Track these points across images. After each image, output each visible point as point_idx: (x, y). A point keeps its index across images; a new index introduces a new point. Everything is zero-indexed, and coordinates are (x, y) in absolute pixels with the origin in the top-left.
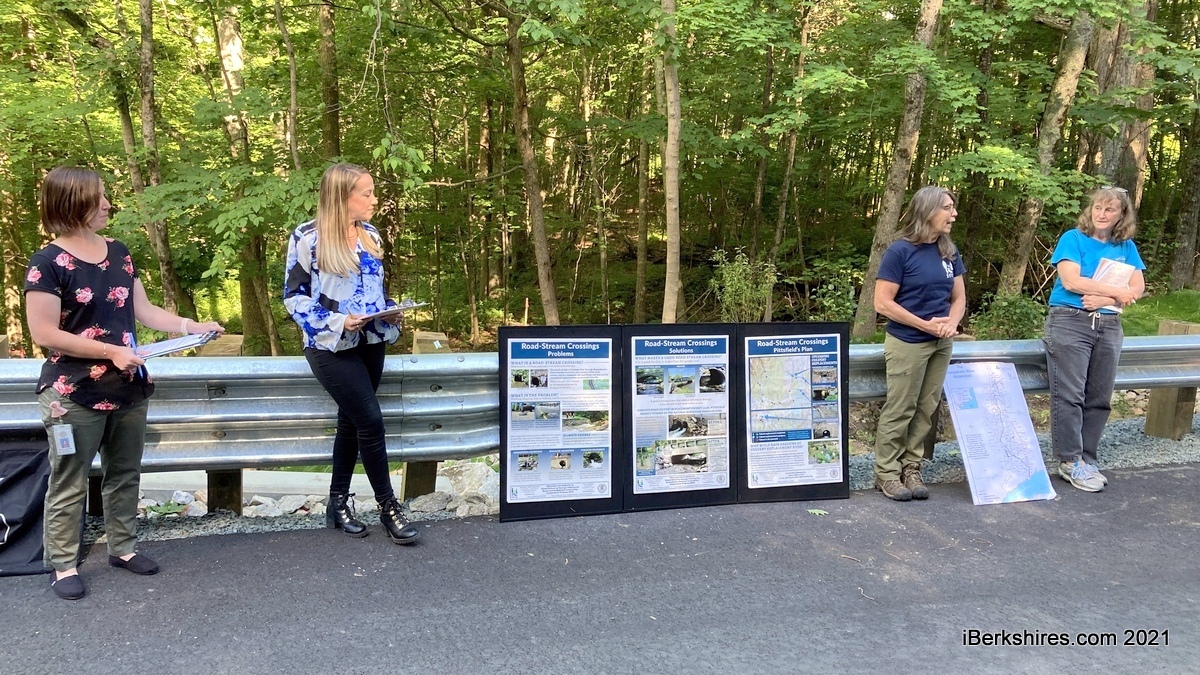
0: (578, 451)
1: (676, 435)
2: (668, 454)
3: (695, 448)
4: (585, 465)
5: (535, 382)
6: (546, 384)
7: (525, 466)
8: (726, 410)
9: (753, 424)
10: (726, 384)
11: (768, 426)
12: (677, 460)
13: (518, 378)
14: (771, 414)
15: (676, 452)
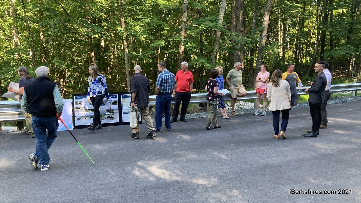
0: (89, 116)
1: (108, 113)
2: (106, 116)
3: (112, 115)
4: (90, 119)
5: (80, 104)
6: (82, 104)
7: (78, 119)
8: (118, 108)
9: (123, 111)
10: (118, 103)
11: (126, 111)
12: (108, 117)
13: (76, 103)
14: (127, 109)
15: (108, 116)
